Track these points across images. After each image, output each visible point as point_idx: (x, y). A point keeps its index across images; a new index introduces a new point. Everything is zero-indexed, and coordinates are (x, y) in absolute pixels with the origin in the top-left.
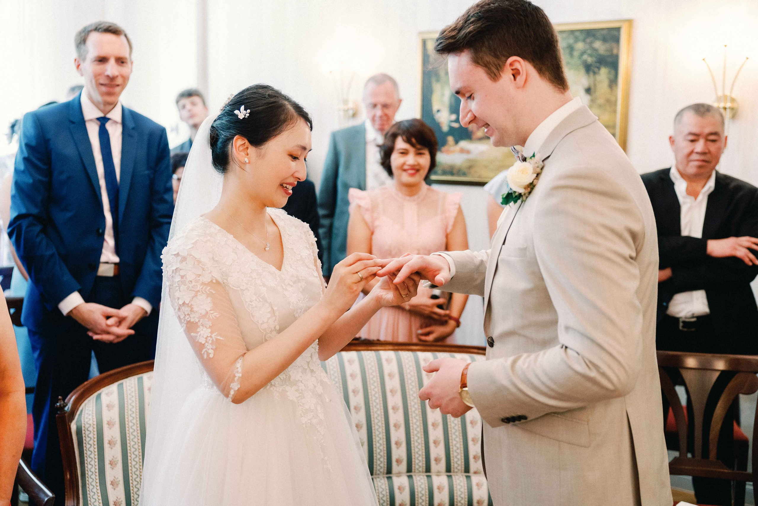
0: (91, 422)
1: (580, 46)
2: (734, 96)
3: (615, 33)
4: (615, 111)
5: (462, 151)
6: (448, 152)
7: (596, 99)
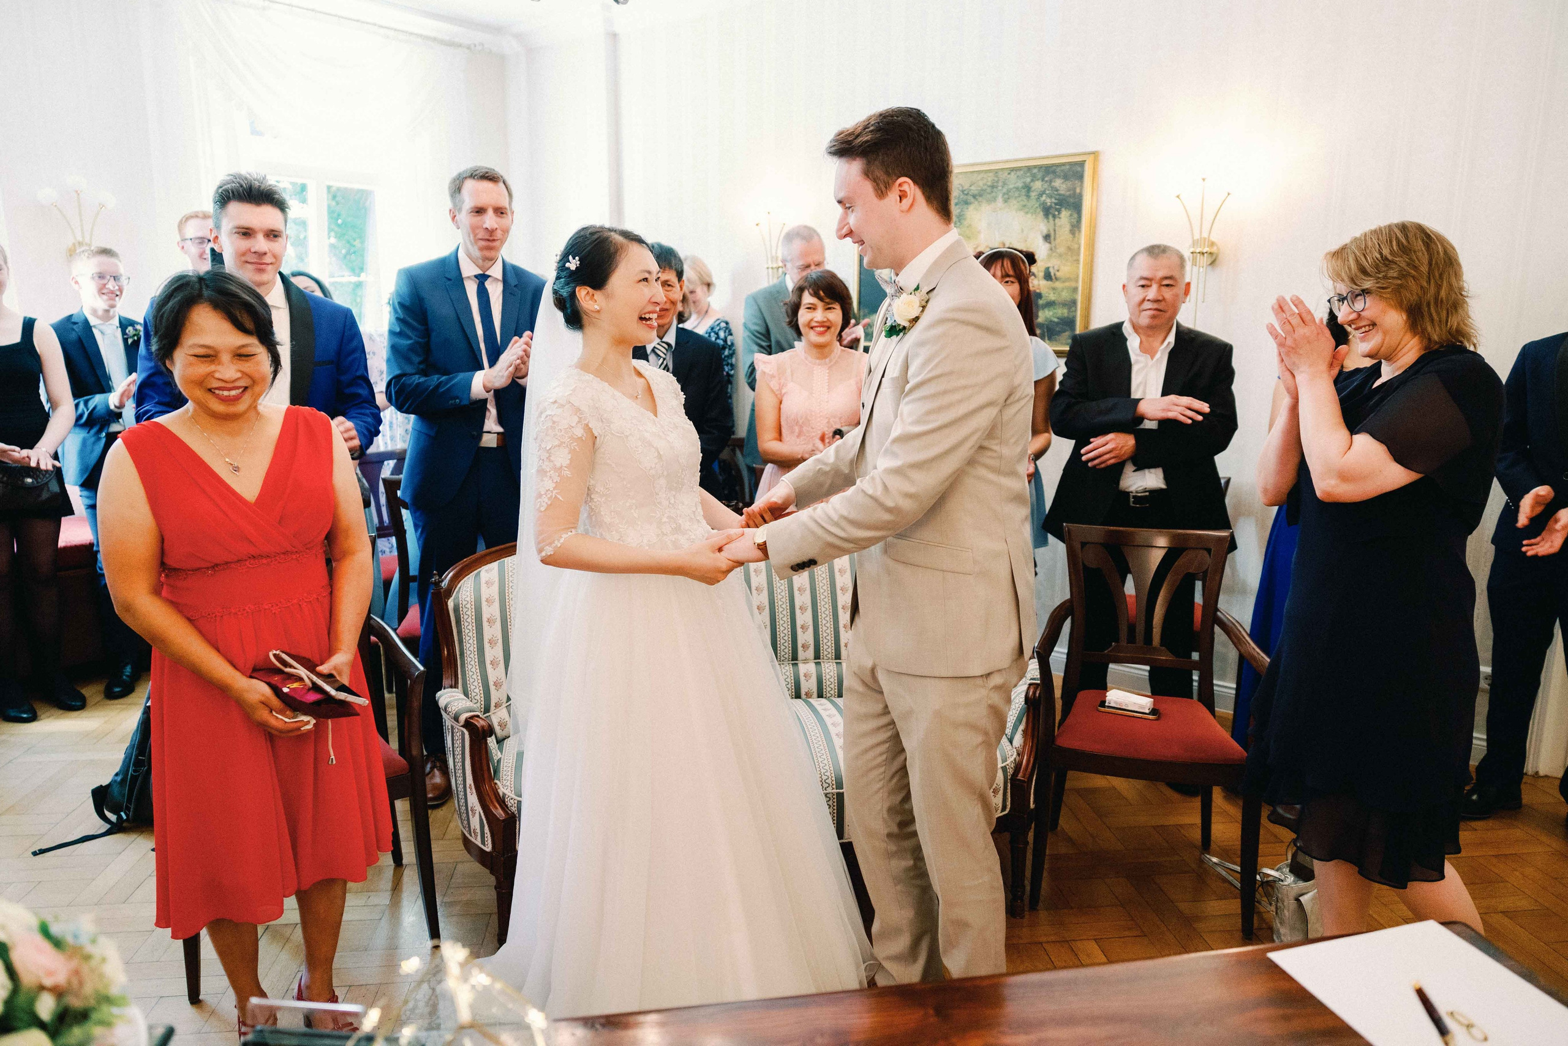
0: (468, 599)
1: (1038, 185)
2: (1213, 239)
3: (1079, 169)
4: (1078, 261)
7: (1055, 247)
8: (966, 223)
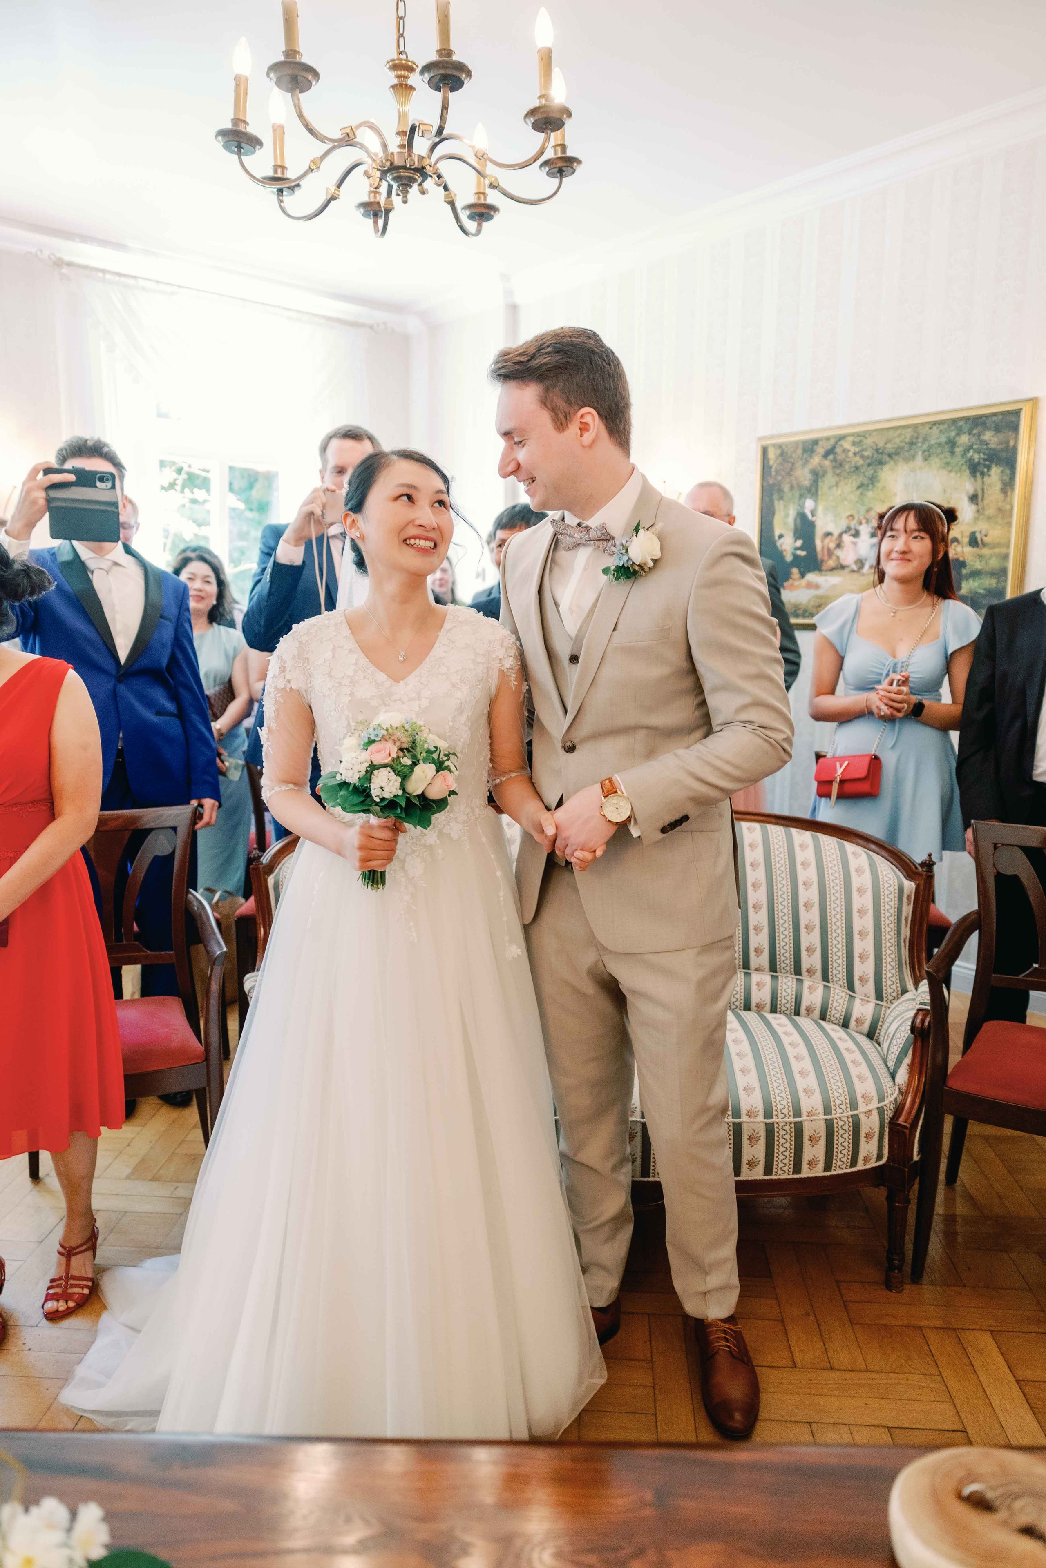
1: (964, 439)
3: (1014, 419)
4: (1009, 524)
5: (809, 585)
6: (792, 587)
7: (983, 509)
8: (879, 485)
